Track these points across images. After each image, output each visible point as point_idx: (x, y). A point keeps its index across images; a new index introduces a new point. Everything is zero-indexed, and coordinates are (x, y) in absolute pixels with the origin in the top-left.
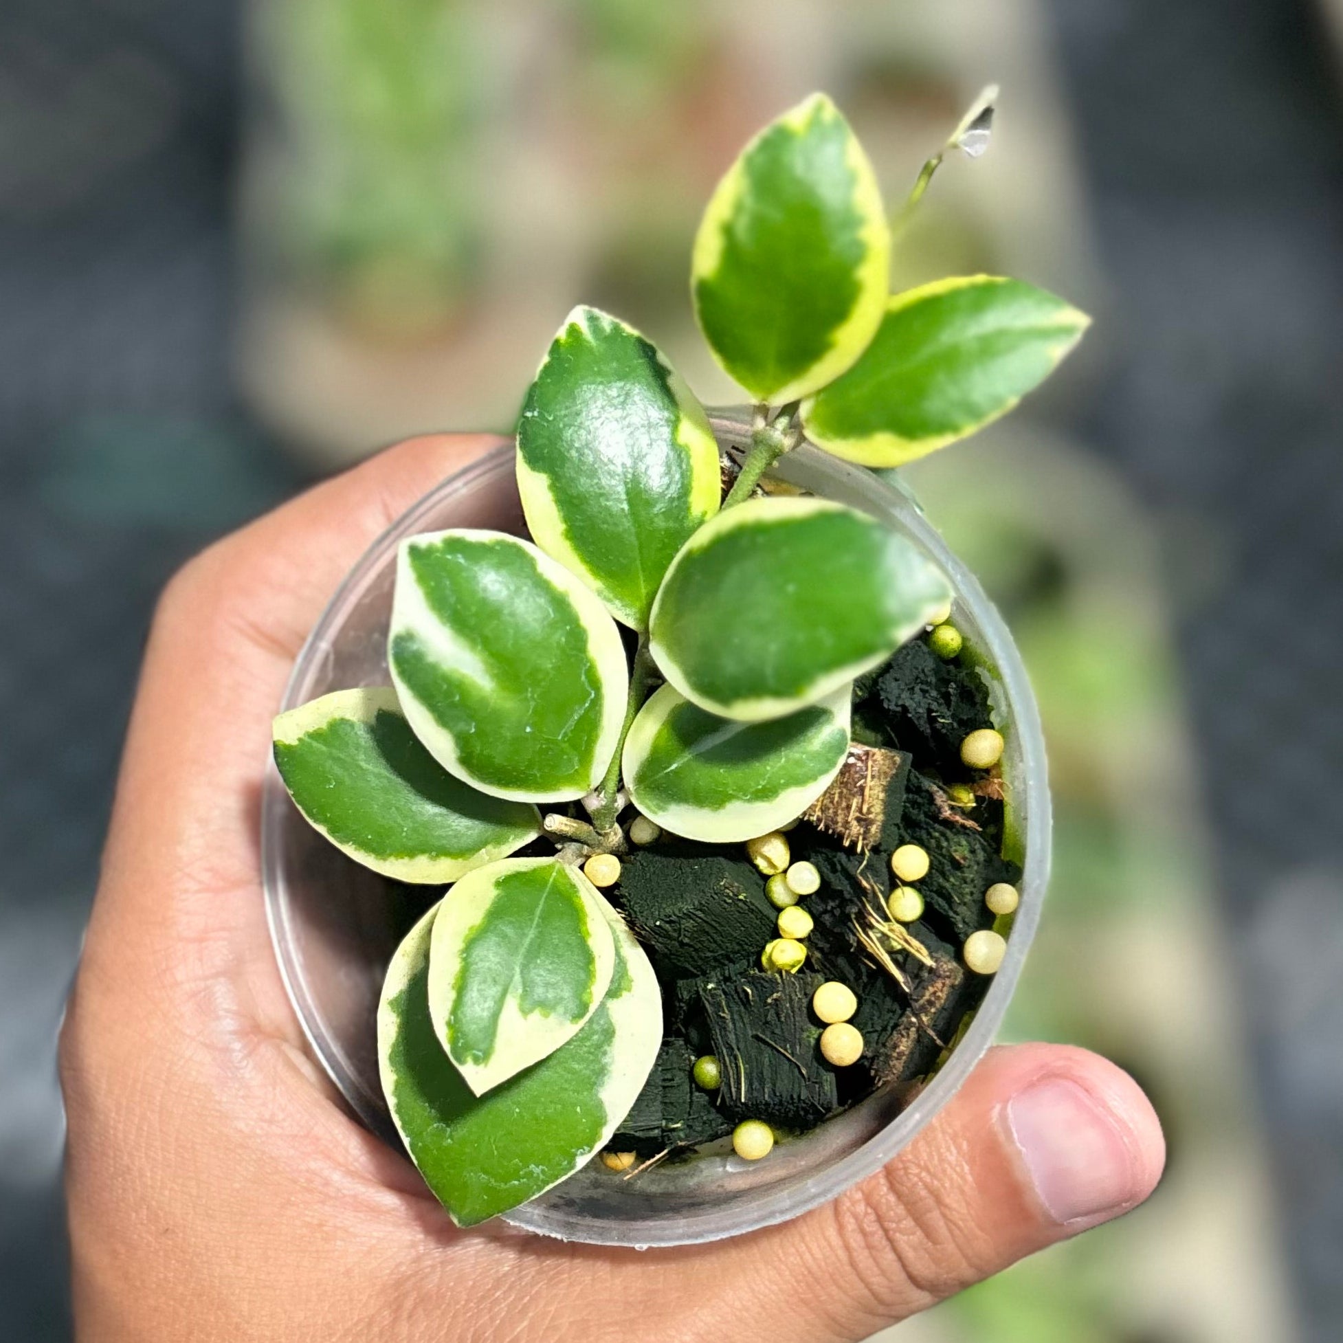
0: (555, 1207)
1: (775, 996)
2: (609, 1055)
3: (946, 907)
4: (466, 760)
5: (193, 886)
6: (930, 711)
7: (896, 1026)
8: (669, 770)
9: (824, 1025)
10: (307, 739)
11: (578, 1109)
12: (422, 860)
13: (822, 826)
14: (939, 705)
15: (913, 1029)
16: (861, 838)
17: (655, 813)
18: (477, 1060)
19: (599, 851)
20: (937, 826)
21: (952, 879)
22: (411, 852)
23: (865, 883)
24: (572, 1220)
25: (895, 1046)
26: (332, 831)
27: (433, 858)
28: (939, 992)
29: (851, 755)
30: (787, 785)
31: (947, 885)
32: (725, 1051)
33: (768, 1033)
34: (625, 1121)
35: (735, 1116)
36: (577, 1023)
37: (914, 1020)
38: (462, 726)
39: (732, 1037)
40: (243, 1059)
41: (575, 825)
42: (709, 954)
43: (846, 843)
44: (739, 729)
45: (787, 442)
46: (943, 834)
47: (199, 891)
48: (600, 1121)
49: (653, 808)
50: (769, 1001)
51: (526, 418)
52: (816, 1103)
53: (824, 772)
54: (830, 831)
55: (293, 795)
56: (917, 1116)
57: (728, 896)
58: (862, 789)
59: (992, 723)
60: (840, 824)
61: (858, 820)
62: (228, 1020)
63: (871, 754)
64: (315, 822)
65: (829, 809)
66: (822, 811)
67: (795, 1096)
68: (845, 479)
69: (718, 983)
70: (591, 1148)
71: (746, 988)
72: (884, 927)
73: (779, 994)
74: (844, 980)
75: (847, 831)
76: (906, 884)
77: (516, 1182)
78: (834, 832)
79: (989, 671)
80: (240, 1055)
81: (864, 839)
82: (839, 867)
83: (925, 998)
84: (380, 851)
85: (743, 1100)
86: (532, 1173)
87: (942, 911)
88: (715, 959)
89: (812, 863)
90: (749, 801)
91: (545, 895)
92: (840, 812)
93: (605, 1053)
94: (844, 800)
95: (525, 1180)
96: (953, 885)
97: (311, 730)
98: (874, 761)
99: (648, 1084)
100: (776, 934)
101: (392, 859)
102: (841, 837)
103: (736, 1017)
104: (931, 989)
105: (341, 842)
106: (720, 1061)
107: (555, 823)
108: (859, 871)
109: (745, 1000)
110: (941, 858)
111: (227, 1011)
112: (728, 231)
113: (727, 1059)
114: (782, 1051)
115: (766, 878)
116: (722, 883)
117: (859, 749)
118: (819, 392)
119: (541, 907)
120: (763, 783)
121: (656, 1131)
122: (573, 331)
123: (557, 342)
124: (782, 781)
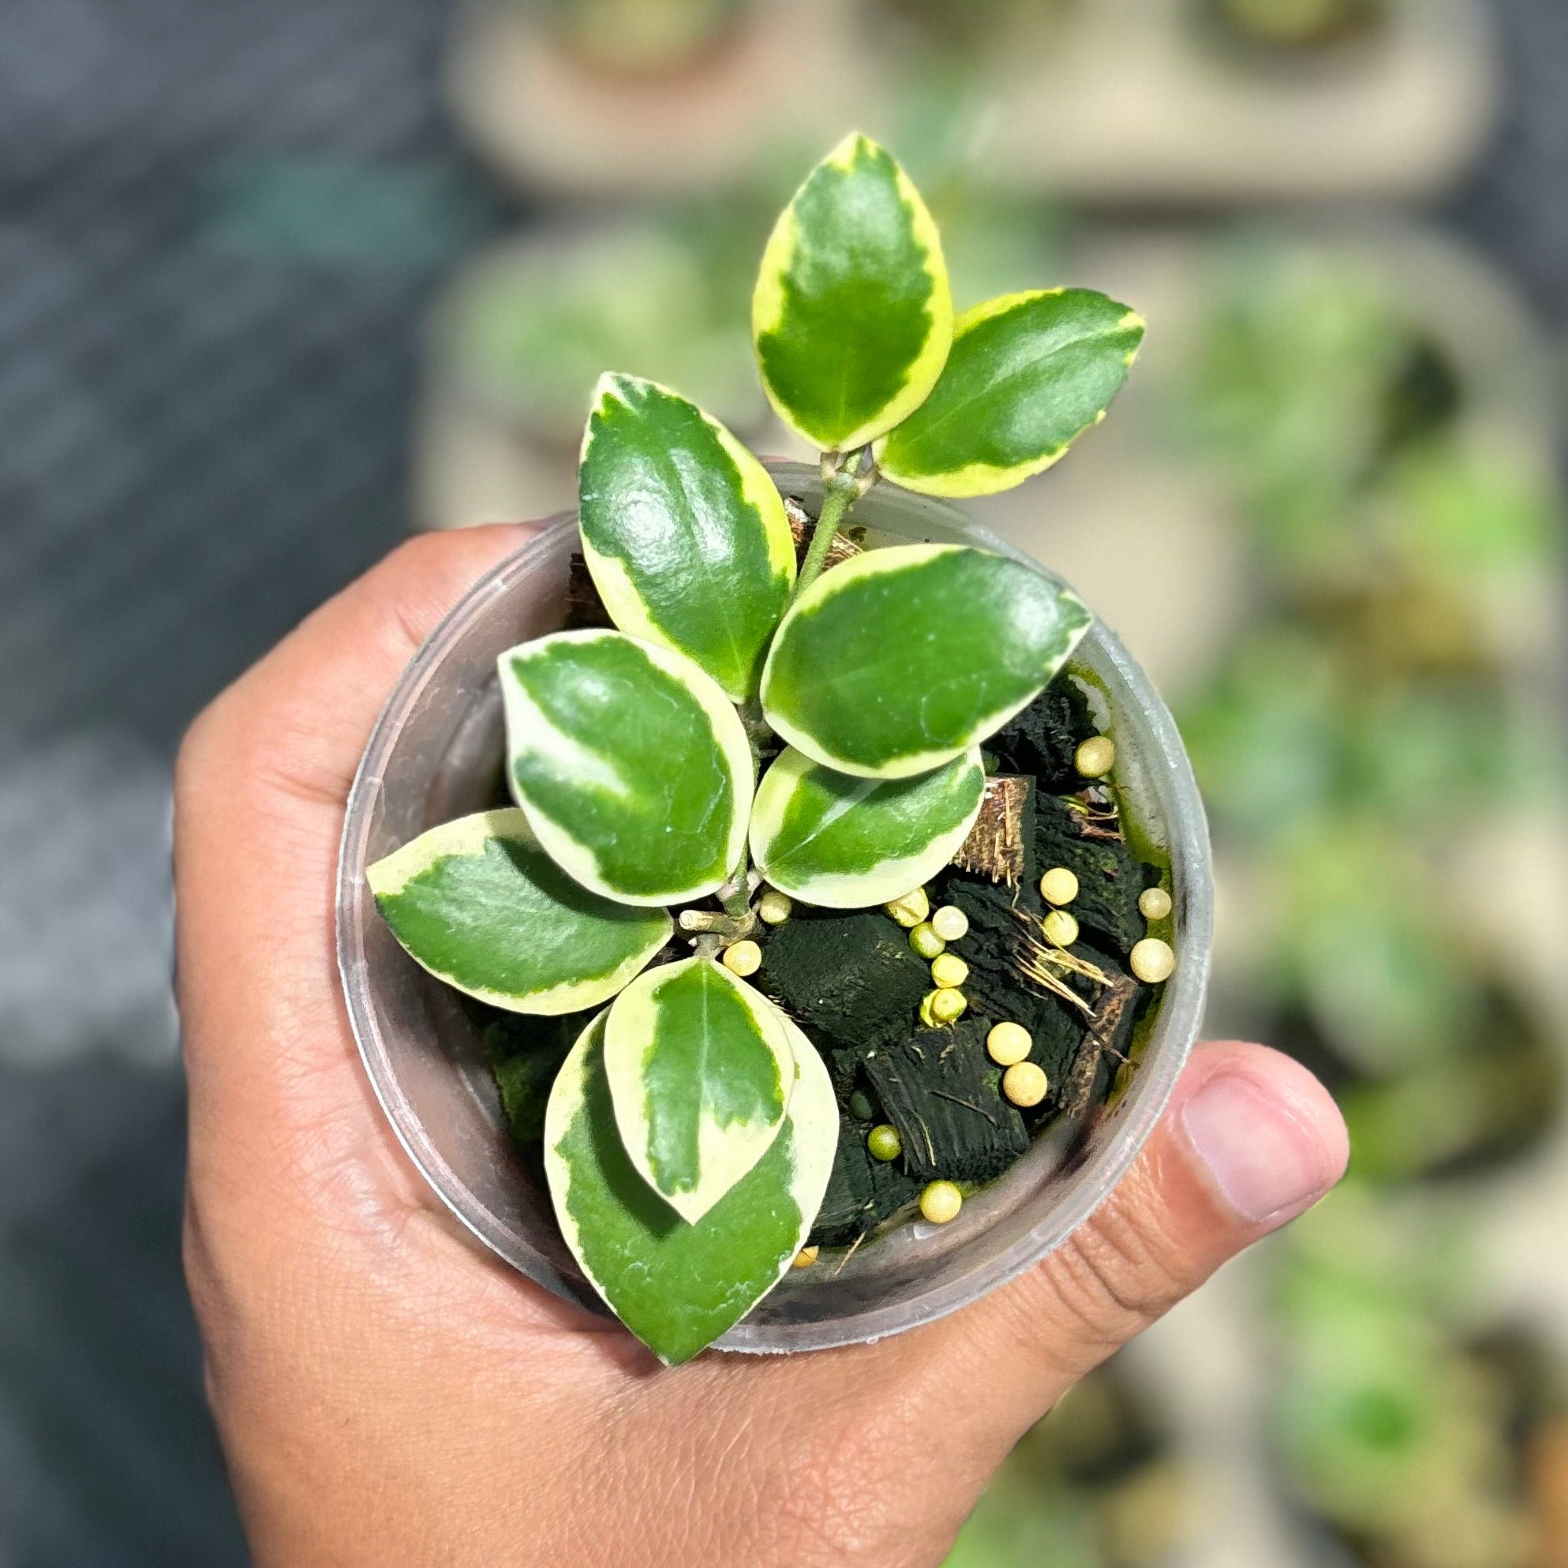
0: (763, 1321)
1: (948, 1050)
2: (792, 1149)
3: (1105, 922)
4: (609, 874)
5: (298, 1070)
6: (1048, 730)
7: (1077, 1052)
8: (808, 840)
9: (1005, 1069)
10: (412, 884)
11: (774, 1214)
12: (563, 988)
13: (968, 869)
14: (1055, 722)
15: (1096, 1053)
16: (1009, 871)
17: (795, 888)
18: (686, 1188)
19: (735, 939)
20: (1079, 842)
21: (1105, 894)
22: (549, 983)
23: (1022, 916)
24: (791, 1329)
25: (1082, 1073)
26: (461, 978)
27: (573, 985)
28: (1115, 1008)
29: (988, 790)
30: (934, 834)
31: (1100, 900)
32: (902, 1117)
33: (946, 1088)
34: (819, 1214)
35: (922, 1180)
36: (775, 1125)
37: (1095, 1043)
38: (602, 840)
39: (907, 1101)
40: (394, 1240)
41: (711, 917)
42: (868, 1021)
43: (995, 880)
44: (876, 786)
45: (863, 485)
46: (1087, 850)
47: (305, 1074)
48: (796, 1220)
49: (793, 884)
50: (943, 1055)
51: (584, 501)
52: (1010, 1148)
53: (966, 814)
54: (977, 872)
55: (409, 949)
56: (1130, 1140)
57: (886, 958)
58: (1003, 821)
59: (1096, 729)
60: (986, 861)
61: (1004, 853)
62: (371, 1203)
63: (1006, 785)
64: (439, 972)
65: (972, 848)
66: (966, 853)
67: (988, 1147)
68: (921, 513)
69: (879, 1049)
70: (792, 1250)
71: (914, 1047)
72: (1051, 956)
73: (952, 1047)
74: (1013, 1018)
75: (995, 867)
76: (1059, 908)
77: (724, 1305)
78: (980, 872)
79: (1083, 676)
80: (392, 1235)
81: (1012, 871)
82: (989, 904)
83: (1104, 1018)
84: (516, 988)
85: (934, 1164)
86: (738, 1291)
87: (1099, 927)
88: (874, 1025)
89: (956, 906)
90: (898, 857)
91: (705, 997)
92: (984, 849)
93: (787, 1148)
94: (987, 836)
95: (732, 1301)
96: (1107, 900)
97: (415, 874)
98: (1010, 791)
99: (834, 1173)
100: (932, 985)
101: (531, 994)
102: (989, 875)
103: (907, 1078)
104: (1108, 1009)
105: (472, 987)
106: (899, 1130)
107: (691, 920)
108: (1013, 905)
109: (916, 1060)
110: (1089, 874)
111: (366, 1192)
112: (788, 283)
113: (905, 1124)
114: (965, 1103)
115: (907, 931)
116: (878, 947)
117: (993, 783)
118: (892, 431)
119: (705, 1011)
120: (910, 836)
121: (850, 1217)
122: (609, 401)
123: (595, 415)
124: (929, 831)
